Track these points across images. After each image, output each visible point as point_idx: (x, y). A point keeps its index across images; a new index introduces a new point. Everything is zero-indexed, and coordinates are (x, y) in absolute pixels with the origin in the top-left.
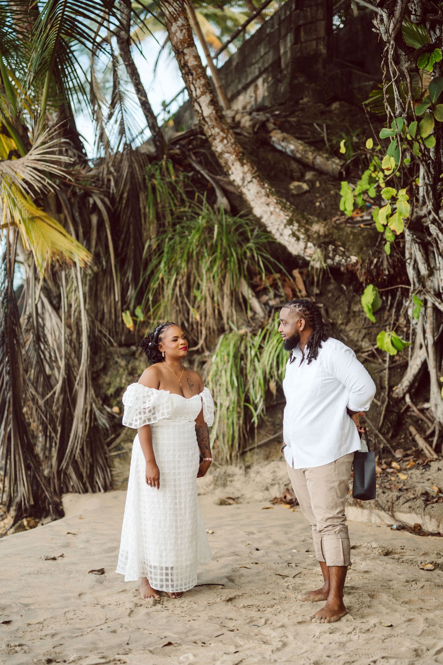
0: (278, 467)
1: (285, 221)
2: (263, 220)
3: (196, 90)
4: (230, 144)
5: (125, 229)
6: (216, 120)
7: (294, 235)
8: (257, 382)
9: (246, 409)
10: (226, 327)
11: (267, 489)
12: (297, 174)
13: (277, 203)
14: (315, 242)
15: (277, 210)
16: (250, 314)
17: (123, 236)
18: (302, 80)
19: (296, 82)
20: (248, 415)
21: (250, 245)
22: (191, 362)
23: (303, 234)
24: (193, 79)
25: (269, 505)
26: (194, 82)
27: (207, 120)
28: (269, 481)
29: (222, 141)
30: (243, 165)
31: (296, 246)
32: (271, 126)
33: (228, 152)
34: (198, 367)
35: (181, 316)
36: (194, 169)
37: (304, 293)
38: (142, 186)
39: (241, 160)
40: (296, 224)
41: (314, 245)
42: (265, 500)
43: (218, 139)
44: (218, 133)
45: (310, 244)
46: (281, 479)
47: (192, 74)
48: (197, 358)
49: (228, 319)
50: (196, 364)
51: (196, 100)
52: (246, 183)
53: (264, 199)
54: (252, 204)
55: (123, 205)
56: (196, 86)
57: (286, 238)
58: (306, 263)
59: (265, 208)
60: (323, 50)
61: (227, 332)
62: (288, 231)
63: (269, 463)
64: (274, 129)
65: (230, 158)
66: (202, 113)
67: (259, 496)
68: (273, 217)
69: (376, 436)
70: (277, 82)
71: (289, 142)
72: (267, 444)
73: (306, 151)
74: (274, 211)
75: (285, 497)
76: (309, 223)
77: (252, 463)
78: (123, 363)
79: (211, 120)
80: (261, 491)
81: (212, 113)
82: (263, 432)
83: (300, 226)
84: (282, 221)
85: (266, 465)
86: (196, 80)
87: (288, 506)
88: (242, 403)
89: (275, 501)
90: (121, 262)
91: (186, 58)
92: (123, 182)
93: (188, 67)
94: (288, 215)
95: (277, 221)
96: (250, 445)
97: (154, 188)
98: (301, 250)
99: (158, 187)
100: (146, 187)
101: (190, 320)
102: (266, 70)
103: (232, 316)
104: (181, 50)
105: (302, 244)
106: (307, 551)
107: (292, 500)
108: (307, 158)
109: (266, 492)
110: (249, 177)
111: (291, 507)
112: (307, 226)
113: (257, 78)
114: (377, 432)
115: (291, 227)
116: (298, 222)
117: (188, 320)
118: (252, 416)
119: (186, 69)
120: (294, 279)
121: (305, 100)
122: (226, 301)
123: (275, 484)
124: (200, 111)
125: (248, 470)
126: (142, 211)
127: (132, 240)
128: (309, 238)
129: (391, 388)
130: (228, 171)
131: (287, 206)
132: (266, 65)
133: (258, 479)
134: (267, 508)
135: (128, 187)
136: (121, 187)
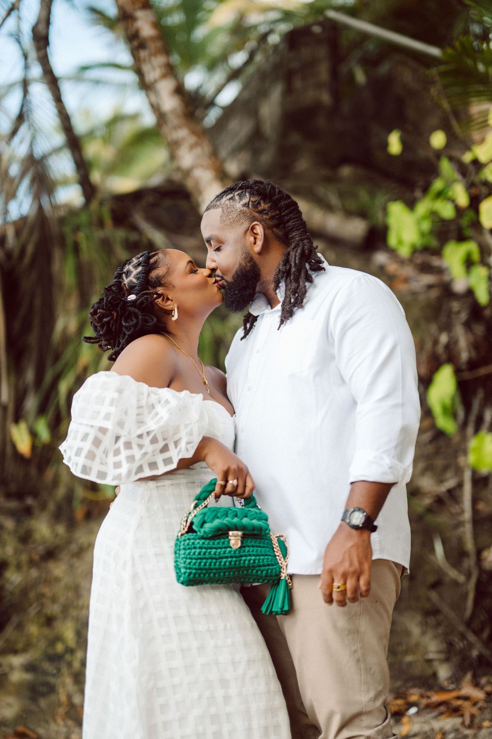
5: (26, 303)
6: (184, 116)
27: (169, 117)
29: (191, 149)
43: (185, 147)
51: (151, 87)
55: (25, 265)
60: (326, 98)
65: (204, 175)
66: (160, 108)
69: (463, 637)
78: (9, 524)
81: (176, 107)
86: (153, 55)
91: (138, 24)
93: (140, 38)
100: (64, 243)
114: (462, 628)
119: (137, 41)
124: (158, 103)
129: (479, 552)
135: (35, 237)
136: (24, 235)
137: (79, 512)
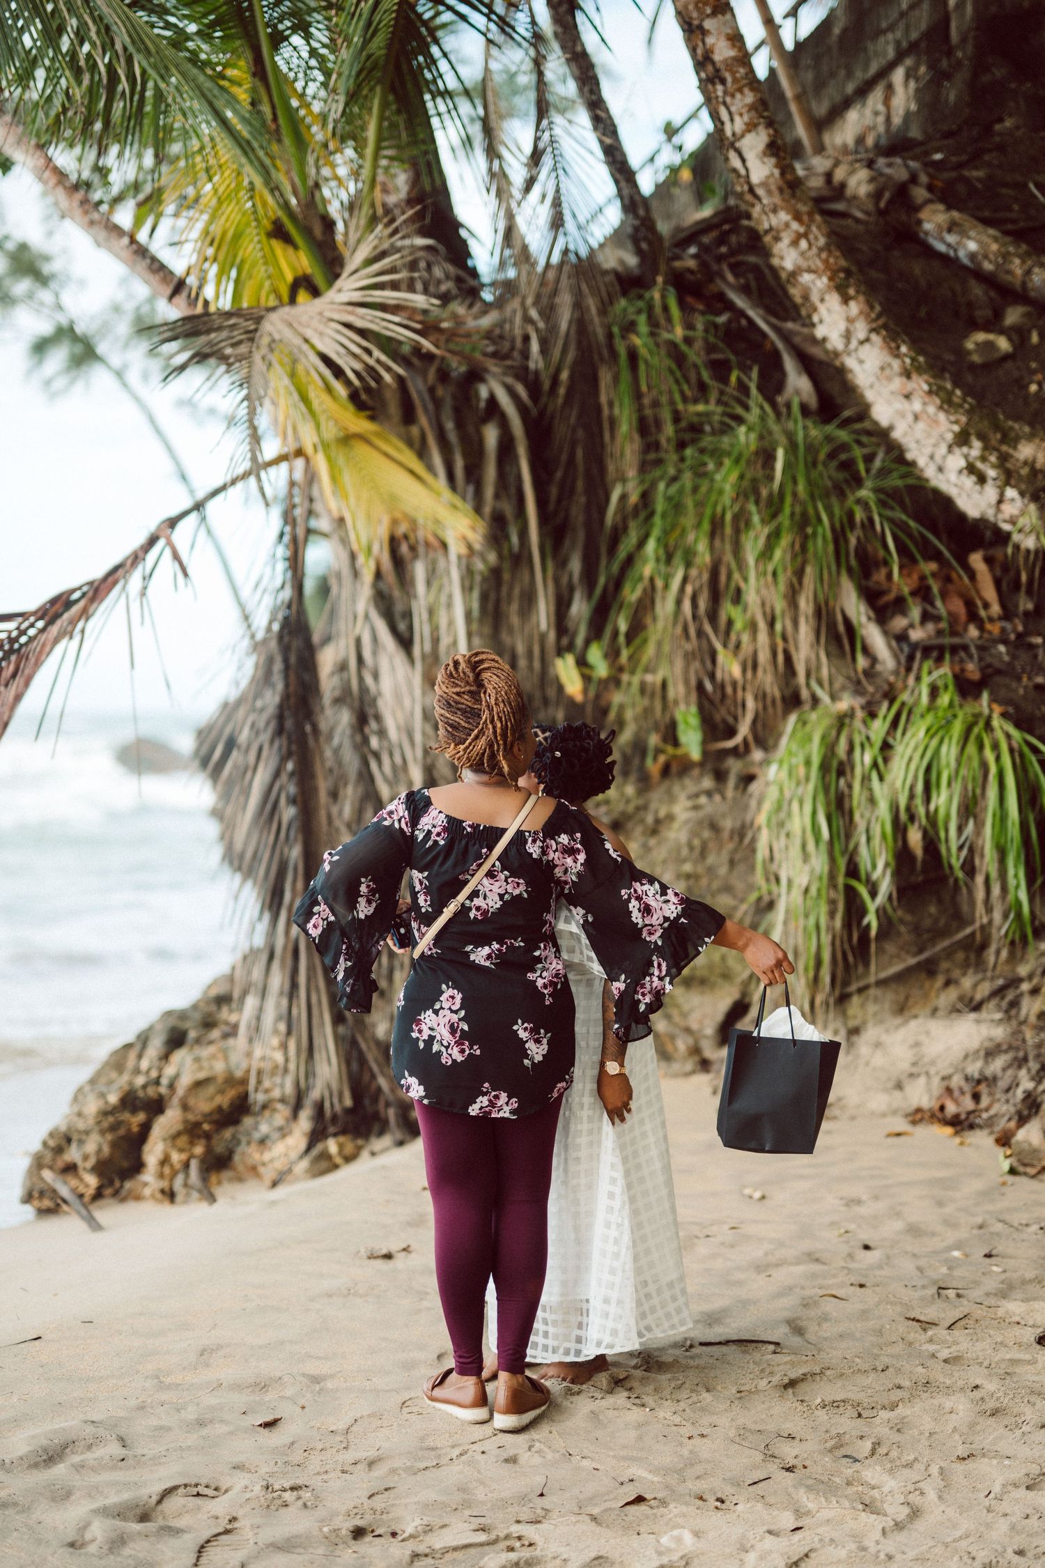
0: (928, 1033)
1: (949, 437)
2: (896, 435)
3: (732, 120)
4: (815, 250)
5: (564, 457)
6: (781, 190)
7: (971, 469)
8: (876, 831)
9: (851, 893)
10: (805, 694)
11: (899, 1086)
12: (983, 313)
13: (930, 392)
14: (1023, 487)
15: (931, 409)
16: (862, 662)
17: (559, 474)
18: (999, 73)
19: (986, 78)
20: (854, 909)
21: (864, 493)
22: (720, 776)
23: (993, 466)
24: (725, 92)
25: (901, 1125)
26: (728, 99)
27: (760, 192)
28: (905, 1066)
29: (795, 243)
30: (846, 300)
31: (976, 496)
32: (920, 193)
33: (810, 271)
34: (736, 788)
35: (696, 665)
36: (730, 306)
37: (996, 609)
38: (605, 352)
39: (841, 289)
40: (977, 444)
41: (1022, 494)
42: (894, 1112)
43: (786, 239)
44: (787, 225)
45: (1011, 493)
46: (933, 1063)
47: (723, 82)
48: (734, 767)
49: (808, 675)
50: (731, 782)
51: (732, 145)
52: (854, 344)
53: (898, 383)
54: (870, 395)
55: (560, 401)
56: (733, 109)
57: (953, 477)
58: (1002, 538)
59: (901, 404)
61: (807, 707)
62: (956, 461)
63: (906, 1022)
64: (929, 201)
65: (816, 283)
66: (748, 176)
67: (879, 1101)
68: (921, 426)
70: (939, 77)
71: (964, 234)
72: (899, 978)
73: (1006, 256)
74: (924, 411)
75: (942, 1108)
76: (1011, 439)
77: (864, 1023)
79: (769, 192)
80: (886, 1090)
81: (772, 175)
82: (890, 948)
83: (986, 448)
84: (942, 437)
85: (897, 1027)
86: (733, 96)
87: (949, 1130)
88: (841, 880)
89: (918, 1116)
90: (555, 533)
91: (710, 40)
92: (560, 343)
93: (713, 63)
94: (956, 422)
95: (929, 435)
96: (858, 978)
97: (633, 356)
98: (989, 506)
99: (643, 352)
100: (614, 354)
101: (719, 675)
102: (913, 48)
103: (819, 668)
104: (696, 22)
105: (991, 492)
106: (989, 1256)
107: (957, 1116)
108: (1009, 272)
109: (897, 1094)
110: (861, 330)
111: (957, 1133)
112: (1004, 448)
113: (892, 66)
115: (965, 449)
116: (982, 437)
117: (712, 676)
118: (863, 912)
119: (710, 68)
120: (972, 575)
121: (1008, 123)
122: (805, 632)
123: (919, 1075)
124: (743, 172)
125: (855, 1038)
126: (606, 411)
127: (580, 485)
128: (1008, 477)
130: (810, 316)
131: (956, 400)
132: (914, 35)
133: (879, 1060)
134: (898, 1135)
135: (571, 356)
136: (556, 353)
137: (653, 767)
